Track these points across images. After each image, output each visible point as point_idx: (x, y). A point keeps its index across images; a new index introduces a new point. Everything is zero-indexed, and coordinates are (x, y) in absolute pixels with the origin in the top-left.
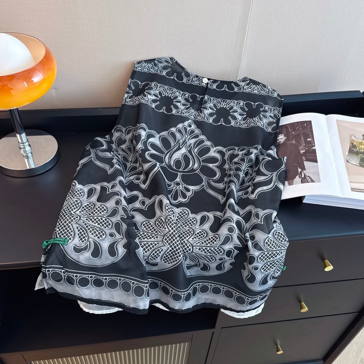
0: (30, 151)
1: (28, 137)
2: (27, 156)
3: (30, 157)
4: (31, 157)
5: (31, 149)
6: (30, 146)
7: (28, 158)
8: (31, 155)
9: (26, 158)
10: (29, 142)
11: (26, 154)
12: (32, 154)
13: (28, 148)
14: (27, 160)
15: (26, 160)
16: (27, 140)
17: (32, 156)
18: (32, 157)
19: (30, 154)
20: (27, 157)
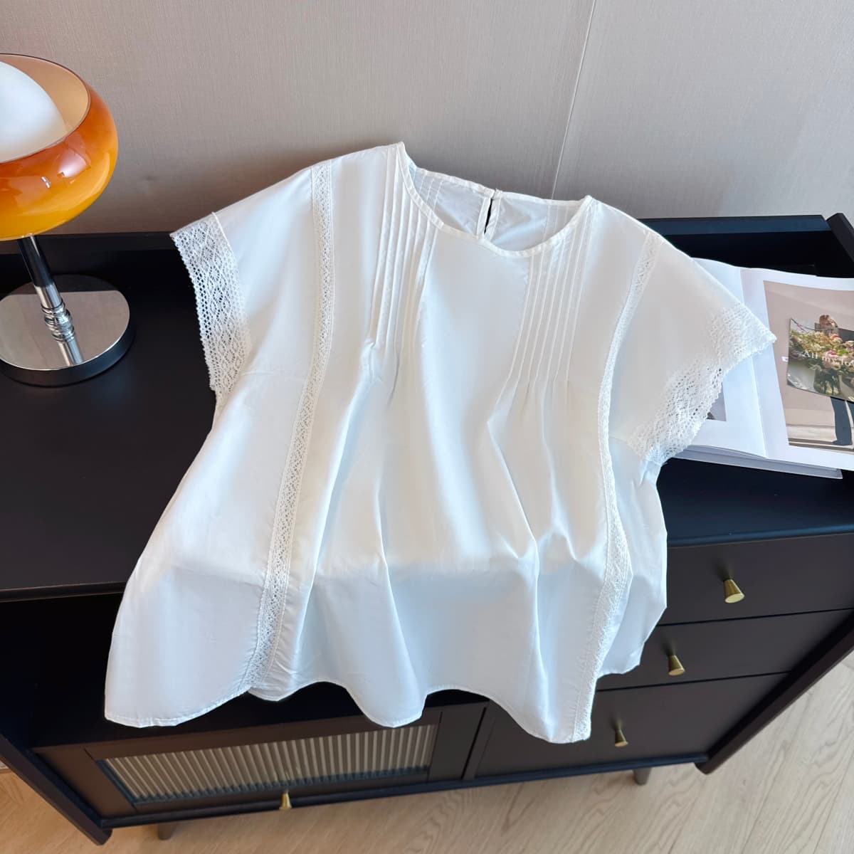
0: (69, 325)
1: (62, 294)
2: (64, 336)
3: (70, 338)
4: (72, 338)
5: (71, 320)
6: (69, 314)
7: (66, 341)
8: (71, 335)
9: (62, 341)
10: (64, 304)
11: (61, 332)
12: (73, 330)
13: (64, 319)
14: (64, 345)
15: (61, 345)
16: (62, 302)
17: (73, 336)
18: (76, 339)
19: (70, 332)
20: (64, 339)
